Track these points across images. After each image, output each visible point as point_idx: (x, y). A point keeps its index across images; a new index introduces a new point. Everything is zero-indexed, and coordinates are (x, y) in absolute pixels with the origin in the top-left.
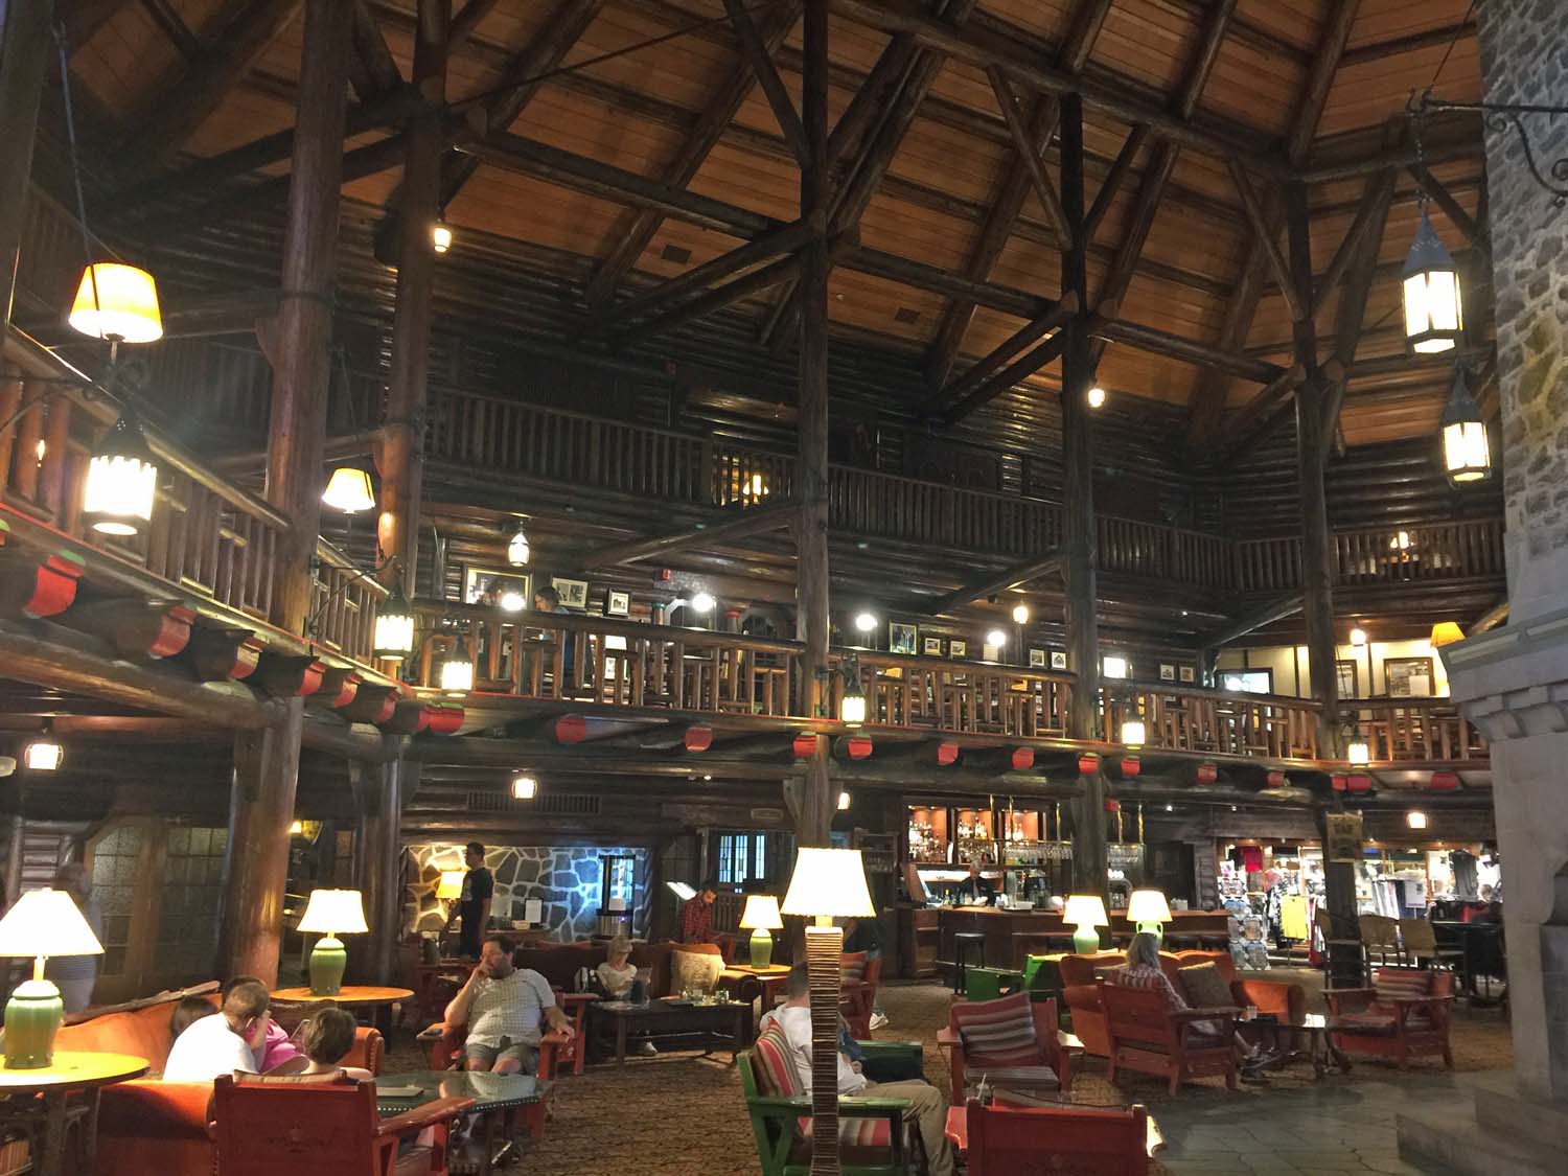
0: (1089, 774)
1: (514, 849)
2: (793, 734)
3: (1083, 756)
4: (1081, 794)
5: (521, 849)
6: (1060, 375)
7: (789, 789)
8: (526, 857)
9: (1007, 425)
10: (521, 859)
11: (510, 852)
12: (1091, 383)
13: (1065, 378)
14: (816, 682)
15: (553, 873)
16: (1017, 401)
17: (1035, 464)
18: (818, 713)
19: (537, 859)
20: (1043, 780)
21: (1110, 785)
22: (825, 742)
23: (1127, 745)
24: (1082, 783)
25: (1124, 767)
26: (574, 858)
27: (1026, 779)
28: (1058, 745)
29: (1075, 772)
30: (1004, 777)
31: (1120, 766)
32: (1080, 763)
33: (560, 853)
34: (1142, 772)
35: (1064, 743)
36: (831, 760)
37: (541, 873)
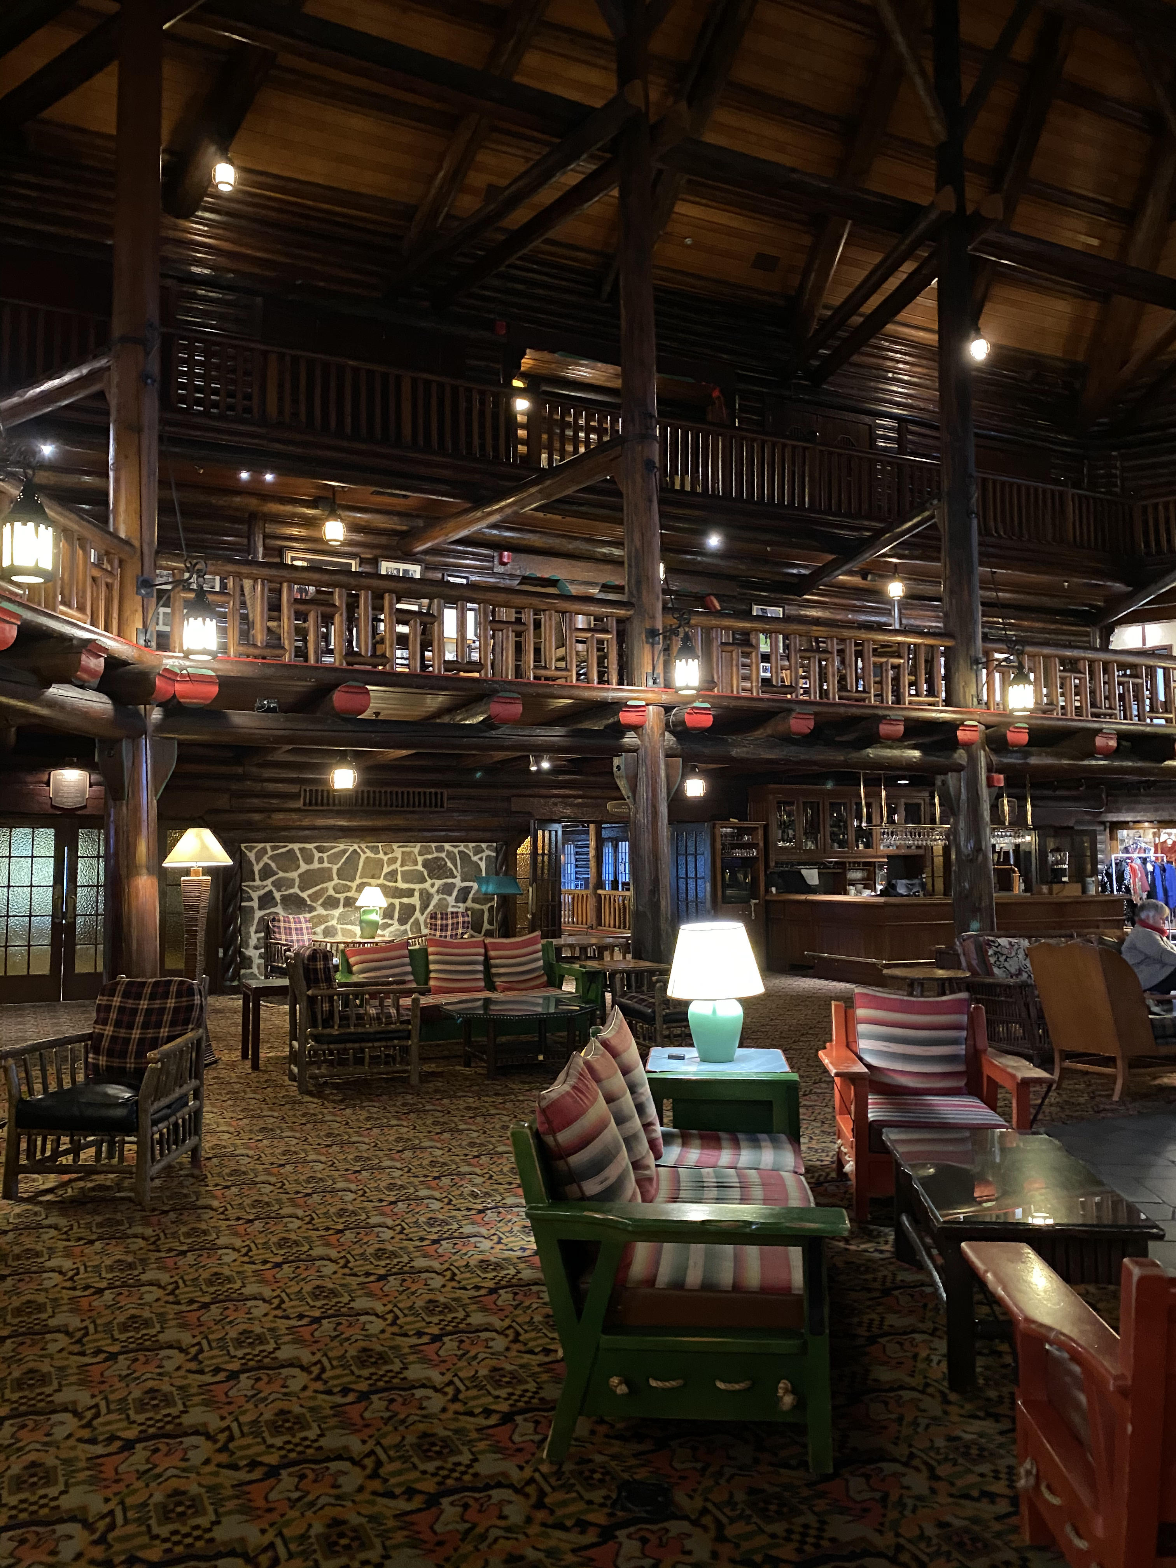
0: (967, 746)
1: (356, 847)
2: (618, 706)
3: (962, 724)
4: (958, 769)
5: (363, 846)
6: (936, 327)
7: (618, 767)
8: (369, 854)
9: (881, 386)
10: (363, 857)
11: (351, 849)
12: (973, 334)
13: (940, 332)
14: (647, 647)
15: (400, 869)
16: (892, 359)
17: (912, 428)
18: (650, 682)
19: (381, 855)
20: (917, 753)
21: (994, 758)
22: (659, 714)
23: (1013, 710)
24: (961, 756)
25: (1011, 736)
26: (420, 854)
27: (896, 753)
28: (934, 715)
29: (953, 744)
30: (869, 750)
31: (1005, 736)
32: (959, 733)
33: (404, 849)
34: (1030, 744)
35: (942, 711)
36: (667, 733)
37: (386, 870)
